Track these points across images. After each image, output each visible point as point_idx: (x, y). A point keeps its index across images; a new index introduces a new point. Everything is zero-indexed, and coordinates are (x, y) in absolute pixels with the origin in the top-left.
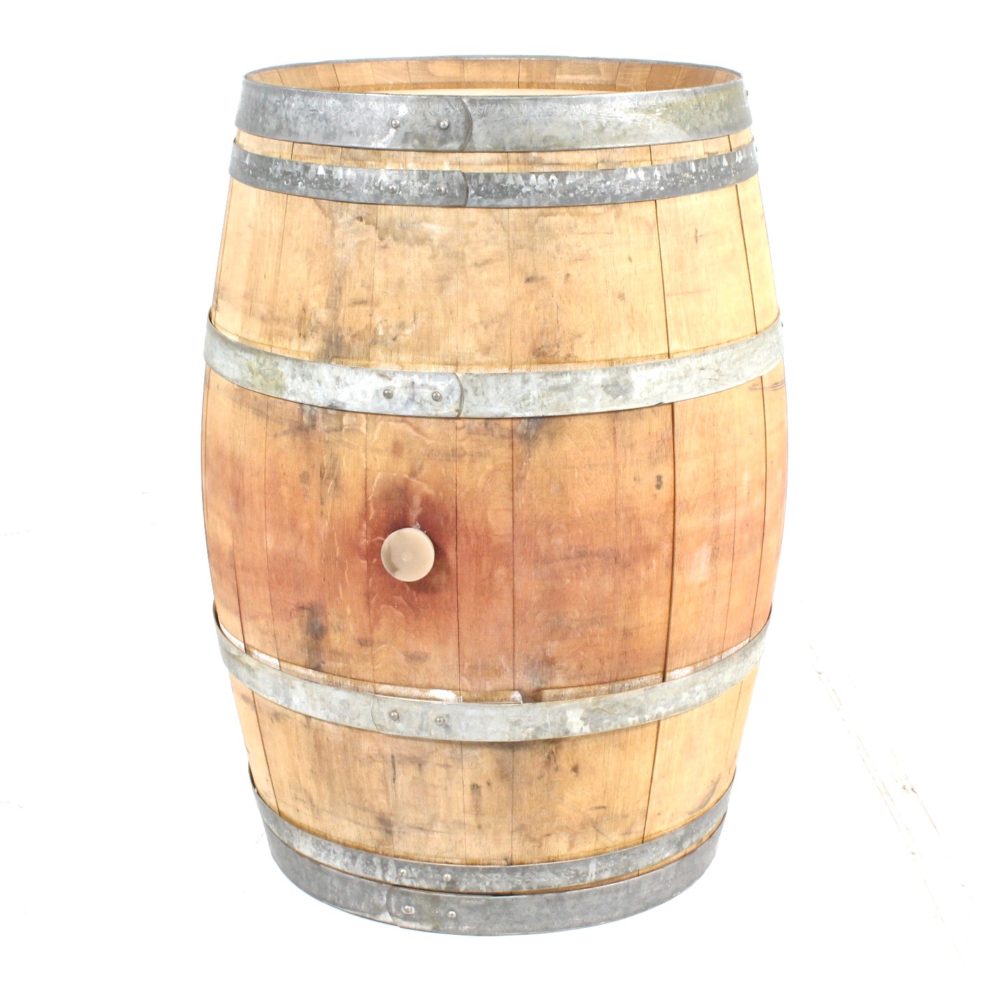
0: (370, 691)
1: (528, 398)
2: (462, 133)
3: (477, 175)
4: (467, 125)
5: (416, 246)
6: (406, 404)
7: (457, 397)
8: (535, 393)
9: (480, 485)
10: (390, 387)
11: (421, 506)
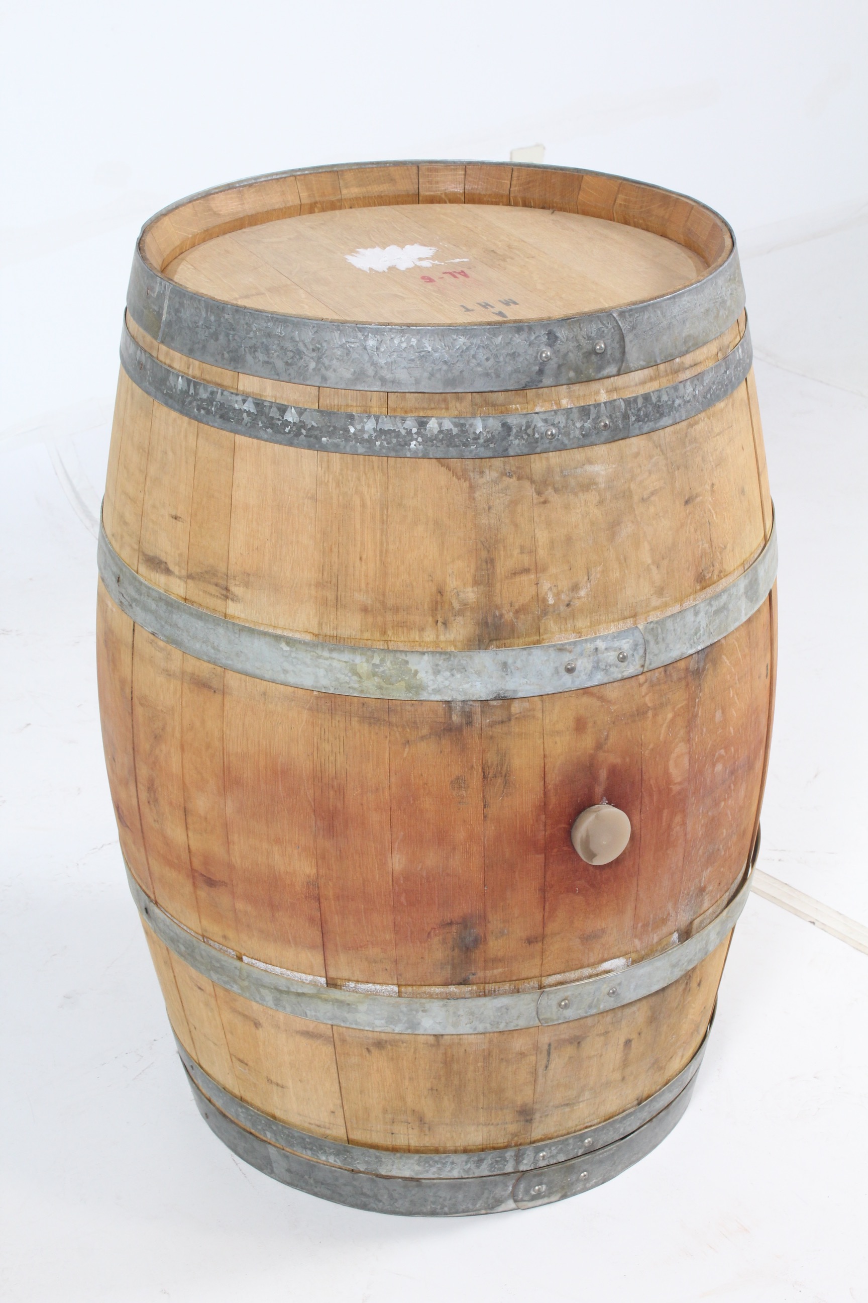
0: (533, 988)
1: (699, 630)
2: (618, 354)
3: (635, 399)
4: (622, 343)
5: (580, 494)
6: (590, 675)
7: (641, 652)
8: (703, 624)
9: (662, 738)
10: (572, 660)
11: (608, 778)
